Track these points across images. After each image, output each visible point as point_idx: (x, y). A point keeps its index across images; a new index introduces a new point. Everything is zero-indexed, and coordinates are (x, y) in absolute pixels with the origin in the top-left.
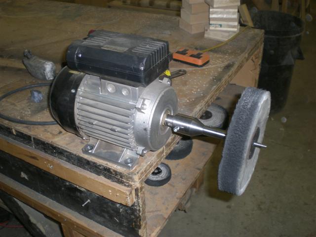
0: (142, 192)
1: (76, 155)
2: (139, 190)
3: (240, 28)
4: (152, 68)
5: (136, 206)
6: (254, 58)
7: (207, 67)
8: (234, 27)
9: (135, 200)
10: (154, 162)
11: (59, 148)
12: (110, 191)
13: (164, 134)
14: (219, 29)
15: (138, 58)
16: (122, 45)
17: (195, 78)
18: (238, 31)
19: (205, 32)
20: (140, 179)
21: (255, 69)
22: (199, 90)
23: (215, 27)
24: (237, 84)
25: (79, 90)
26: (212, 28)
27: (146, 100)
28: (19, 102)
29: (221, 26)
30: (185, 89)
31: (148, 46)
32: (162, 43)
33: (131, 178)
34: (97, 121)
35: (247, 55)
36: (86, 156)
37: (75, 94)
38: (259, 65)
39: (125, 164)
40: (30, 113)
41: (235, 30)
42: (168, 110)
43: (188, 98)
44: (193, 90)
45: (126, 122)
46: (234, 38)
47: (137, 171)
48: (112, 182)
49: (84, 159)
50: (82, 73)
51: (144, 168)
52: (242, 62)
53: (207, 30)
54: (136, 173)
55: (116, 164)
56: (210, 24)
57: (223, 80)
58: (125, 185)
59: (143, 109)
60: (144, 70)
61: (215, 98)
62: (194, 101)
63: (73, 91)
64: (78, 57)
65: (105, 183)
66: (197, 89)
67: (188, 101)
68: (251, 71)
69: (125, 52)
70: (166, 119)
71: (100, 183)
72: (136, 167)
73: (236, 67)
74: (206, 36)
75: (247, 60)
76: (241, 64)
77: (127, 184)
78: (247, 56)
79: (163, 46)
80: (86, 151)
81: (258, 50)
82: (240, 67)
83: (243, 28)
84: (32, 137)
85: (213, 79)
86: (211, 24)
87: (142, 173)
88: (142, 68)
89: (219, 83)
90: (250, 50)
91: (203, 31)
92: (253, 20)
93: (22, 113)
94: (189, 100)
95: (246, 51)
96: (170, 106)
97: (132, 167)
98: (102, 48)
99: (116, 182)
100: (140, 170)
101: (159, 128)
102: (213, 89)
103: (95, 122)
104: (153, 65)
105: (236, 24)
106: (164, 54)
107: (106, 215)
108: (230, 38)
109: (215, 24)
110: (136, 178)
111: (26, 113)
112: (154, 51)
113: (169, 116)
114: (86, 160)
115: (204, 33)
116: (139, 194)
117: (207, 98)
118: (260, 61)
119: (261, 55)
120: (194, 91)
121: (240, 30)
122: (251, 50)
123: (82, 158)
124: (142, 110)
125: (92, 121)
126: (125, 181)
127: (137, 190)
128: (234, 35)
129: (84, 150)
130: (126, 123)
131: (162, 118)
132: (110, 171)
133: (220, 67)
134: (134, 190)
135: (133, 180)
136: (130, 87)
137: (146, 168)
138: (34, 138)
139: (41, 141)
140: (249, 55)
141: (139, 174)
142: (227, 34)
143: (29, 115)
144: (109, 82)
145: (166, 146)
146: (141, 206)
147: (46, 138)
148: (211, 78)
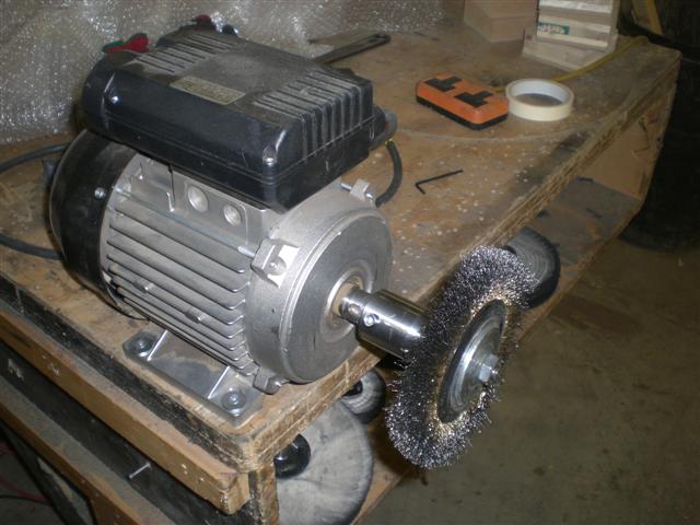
0: (267, 481)
1: (109, 356)
2: (260, 478)
3: (619, 40)
4: (304, 159)
5: (252, 511)
6: (646, 121)
7: (512, 140)
8: (600, 37)
9: (247, 497)
10: (311, 405)
11: (73, 330)
12: (184, 466)
13: (338, 337)
14: (560, 37)
15: (263, 128)
16: (230, 81)
17: (474, 166)
18: (612, 49)
19: (526, 41)
20: (259, 451)
21: (646, 149)
22: (476, 204)
23: (552, 33)
24: (596, 180)
25: (117, 189)
26: (541, 33)
27: (285, 247)
28: (12, 186)
29: (567, 30)
30: (438, 196)
31: (304, 93)
32: (349, 85)
33: (236, 447)
34: (152, 285)
35: (625, 113)
36: (131, 365)
37: (103, 202)
38: (659, 139)
39: (223, 407)
40: (30, 219)
41: (603, 44)
42: (358, 274)
43: (442, 222)
44: (459, 202)
45: (224, 301)
46: (600, 66)
47: (252, 431)
48: (190, 444)
49: (127, 370)
50: (124, 148)
51: (277, 421)
52: (610, 132)
53: (529, 38)
54: (248, 435)
55: (201, 403)
56: (538, 23)
57: (550, 180)
58: (221, 460)
59: (274, 273)
60: (276, 166)
61: (519, 227)
62: (456, 236)
63: (100, 193)
64: (109, 104)
65: (171, 443)
66: (474, 199)
67: (440, 233)
68: (635, 152)
69: (233, 104)
70: (346, 300)
71: (160, 439)
72: (252, 417)
73: (589, 146)
74: (526, 51)
75: (625, 126)
76: (604, 137)
77: (226, 459)
78: (625, 119)
79: (351, 95)
80: (132, 352)
81: (660, 103)
82: (604, 145)
83: (629, 41)
84: (17, 288)
85: (521, 174)
86: (541, 24)
87: (269, 436)
88: (270, 161)
89: (535, 187)
90: (636, 102)
91: (520, 38)
92: (661, 16)
93: (11, 217)
94: (444, 231)
95: (625, 104)
96: (364, 264)
97: (241, 418)
98: (174, 86)
99: (200, 445)
100: (260, 430)
101: (322, 323)
102: (515, 204)
103: (149, 287)
104: (310, 150)
105: (606, 29)
106: (352, 118)
107: (187, 508)
108: (588, 63)
109: (552, 25)
110: (249, 449)
111: (22, 219)
112: (316, 110)
113: (357, 292)
114: (131, 374)
115: (521, 44)
116: (260, 486)
117: (494, 231)
118: (661, 131)
119: (665, 114)
120: (463, 207)
121: (618, 46)
122: (639, 104)
123: (122, 366)
124: (270, 276)
125: (141, 281)
126: (220, 449)
127: (252, 475)
128: (599, 57)
129: (127, 348)
130: (223, 306)
131: (336, 293)
132: (185, 416)
133: (548, 144)
134: (246, 477)
135: (239, 453)
136: (244, 206)
137: (283, 421)
138: (21, 292)
139: (34, 302)
140: (633, 115)
141: (258, 440)
142: (580, 54)
143: (26, 224)
144: (192, 181)
145: (350, 362)
146: (263, 514)
147: (48, 296)
148: (518, 172)
